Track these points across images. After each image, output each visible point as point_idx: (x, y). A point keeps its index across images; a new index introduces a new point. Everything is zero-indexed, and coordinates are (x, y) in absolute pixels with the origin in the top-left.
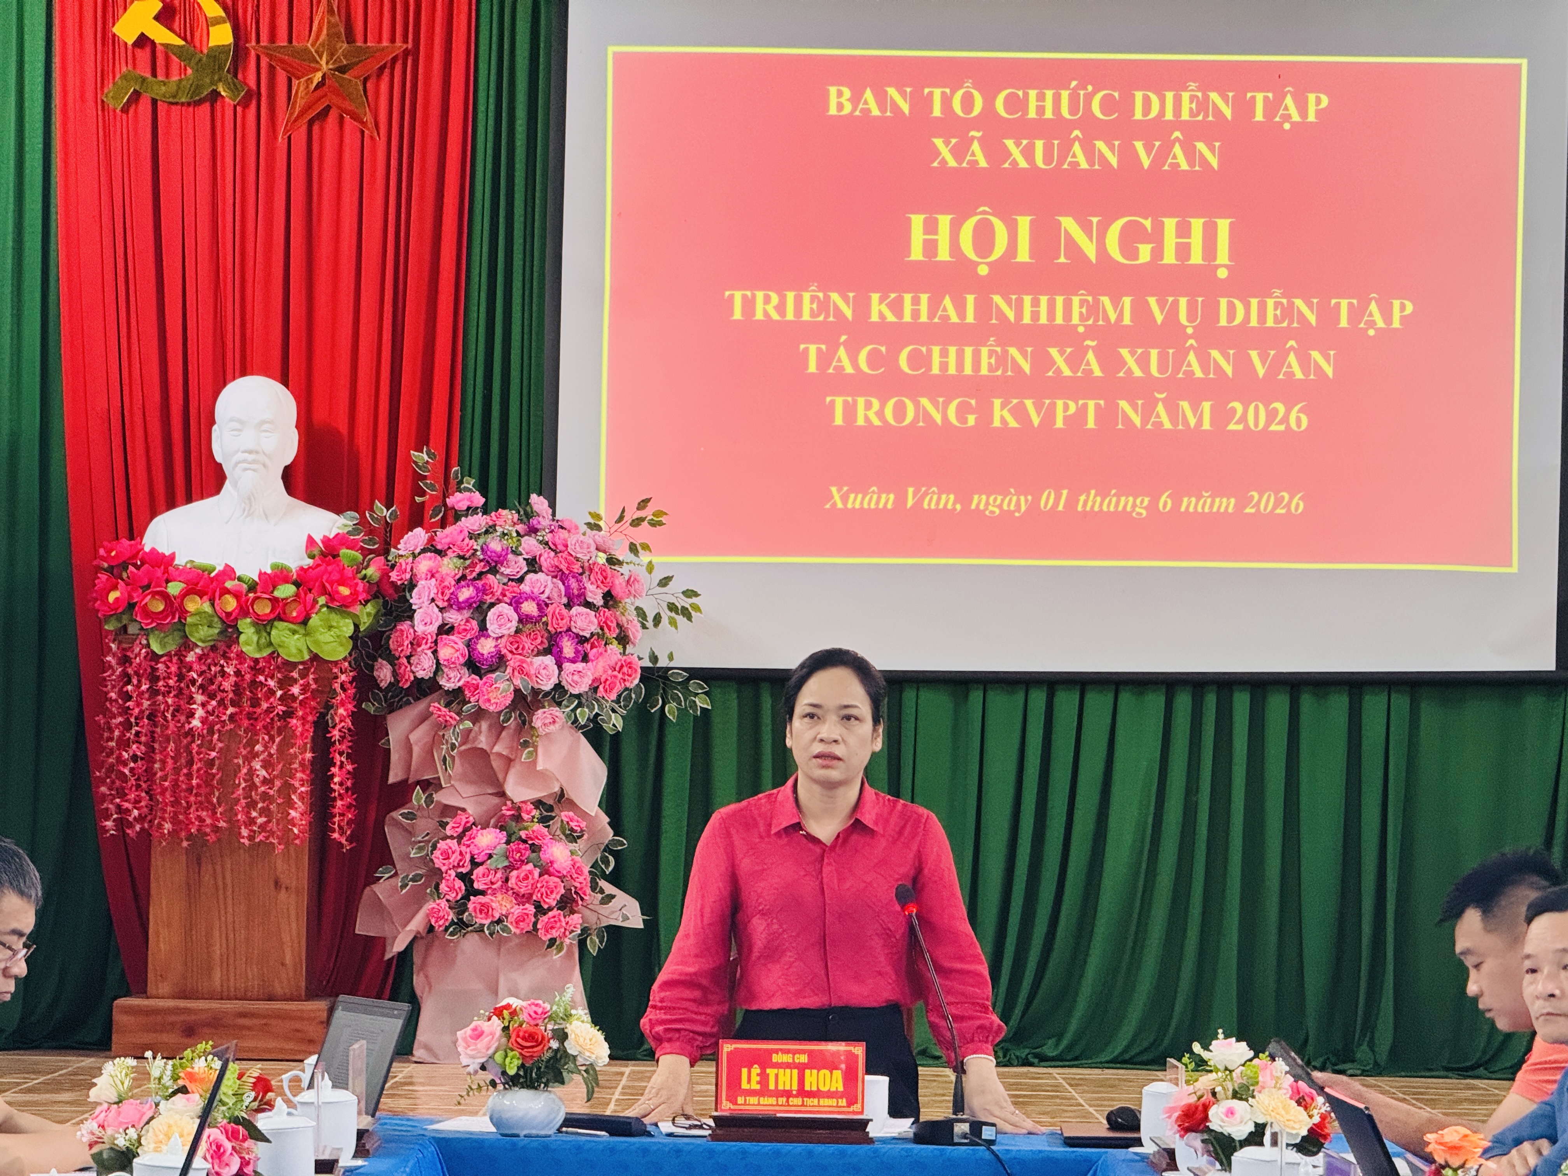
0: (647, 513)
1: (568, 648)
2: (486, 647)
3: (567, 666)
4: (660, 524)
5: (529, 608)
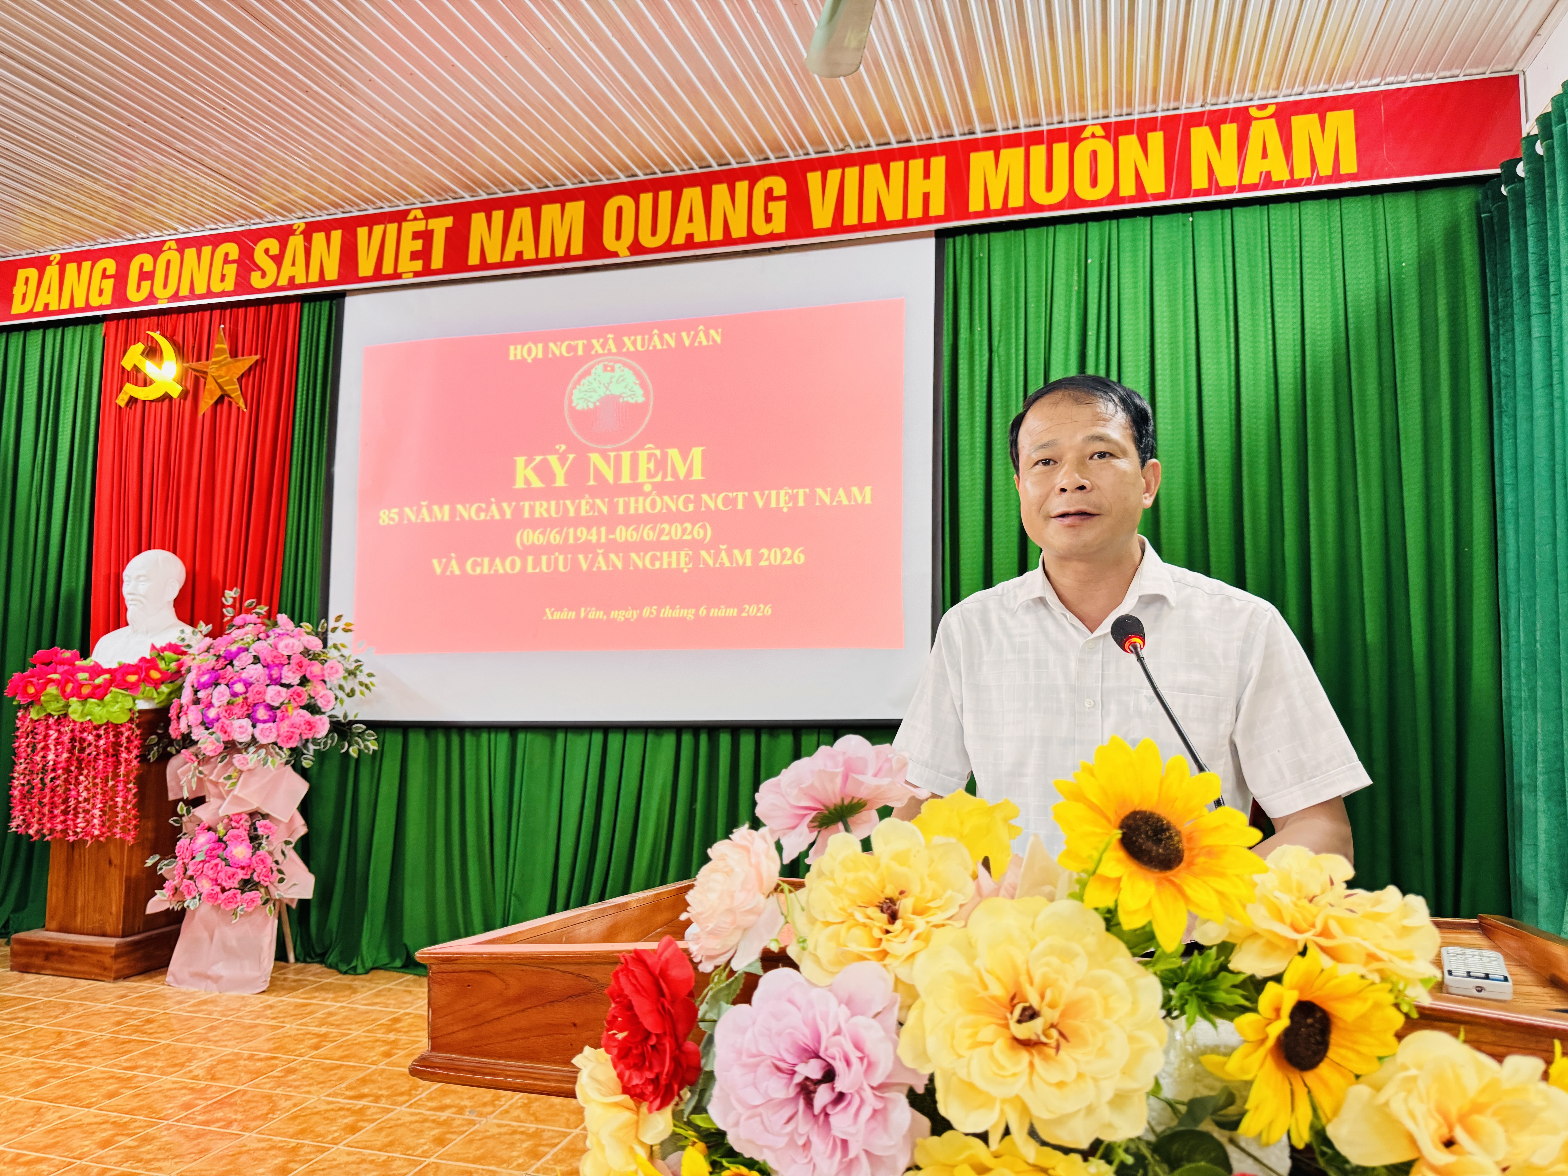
0: (341, 624)
1: (262, 713)
2: (212, 714)
3: (260, 726)
4: (350, 630)
5: (239, 688)
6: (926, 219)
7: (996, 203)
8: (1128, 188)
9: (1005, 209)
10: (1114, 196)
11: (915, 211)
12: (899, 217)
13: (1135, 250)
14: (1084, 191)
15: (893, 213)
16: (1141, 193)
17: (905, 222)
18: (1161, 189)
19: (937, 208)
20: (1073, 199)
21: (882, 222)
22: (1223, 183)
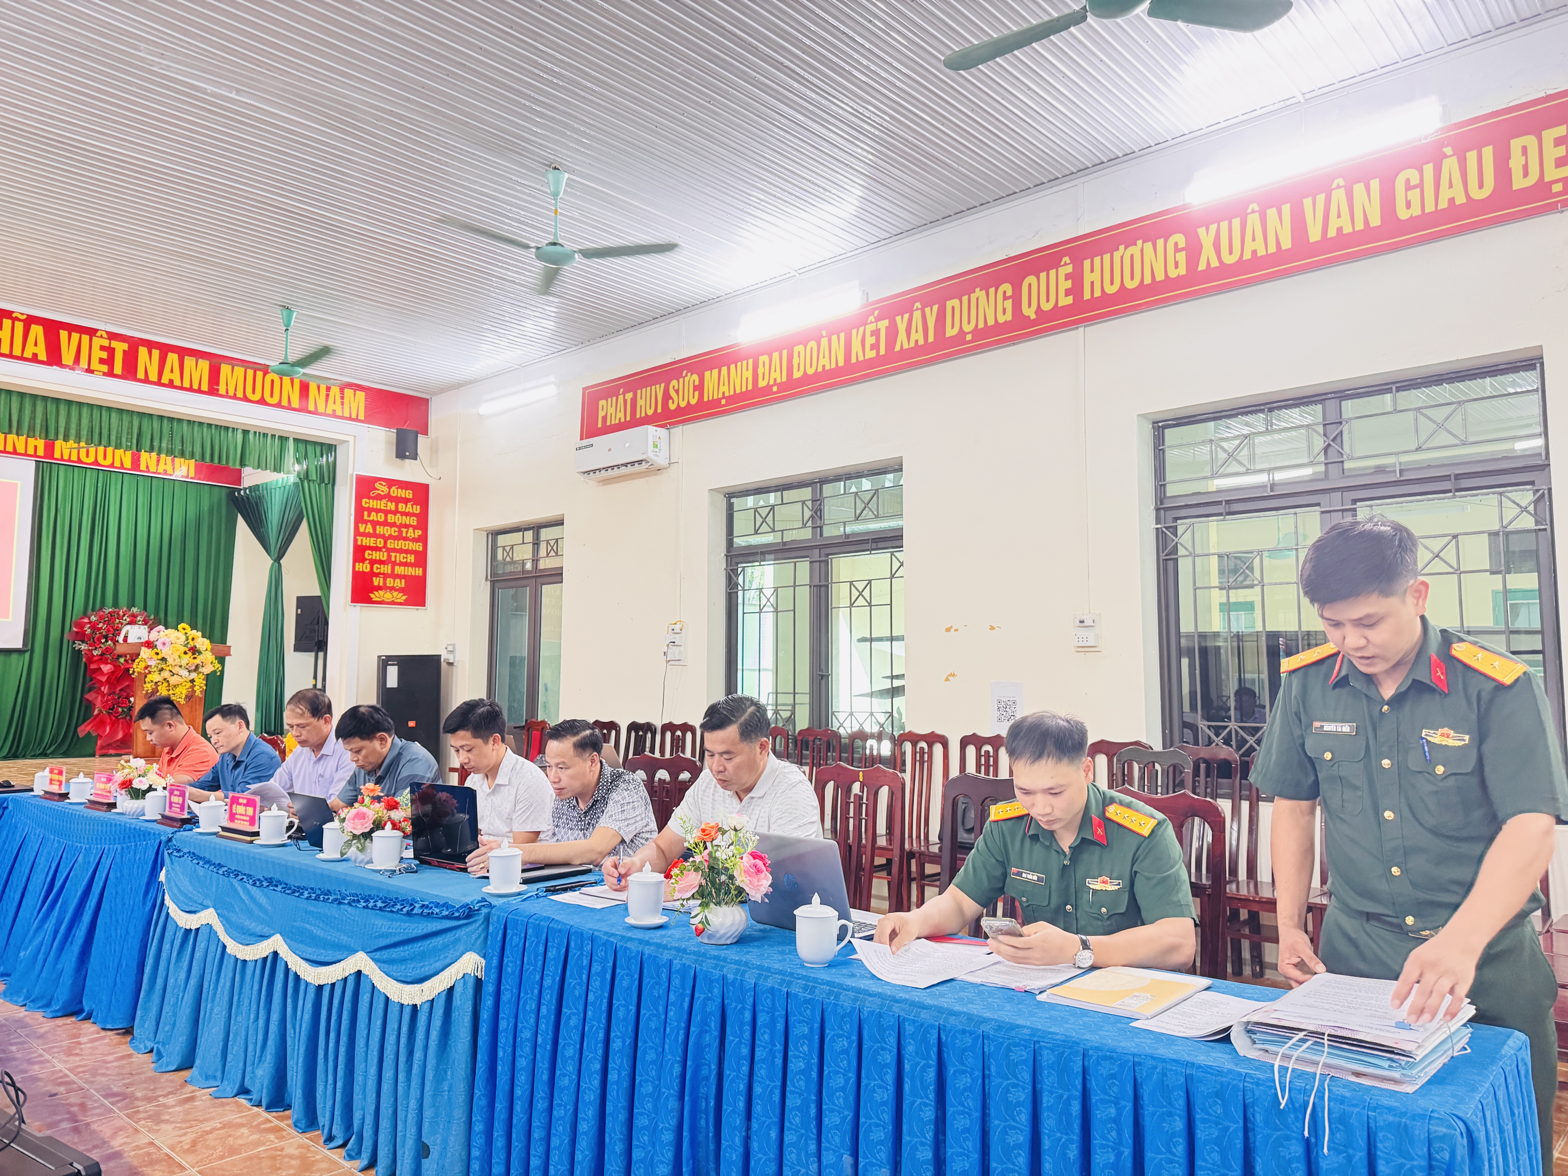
6: (35, 455)
7: (66, 457)
8: (117, 464)
9: (69, 460)
10: (112, 465)
11: (31, 451)
12: (23, 452)
13: (116, 484)
14: (101, 460)
15: (21, 450)
16: (122, 467)
17: (26, 454)
18: (129, 467)
19: (41, 452)
20: (96, 462)
21: (15, 452)
22: (151, 470)
